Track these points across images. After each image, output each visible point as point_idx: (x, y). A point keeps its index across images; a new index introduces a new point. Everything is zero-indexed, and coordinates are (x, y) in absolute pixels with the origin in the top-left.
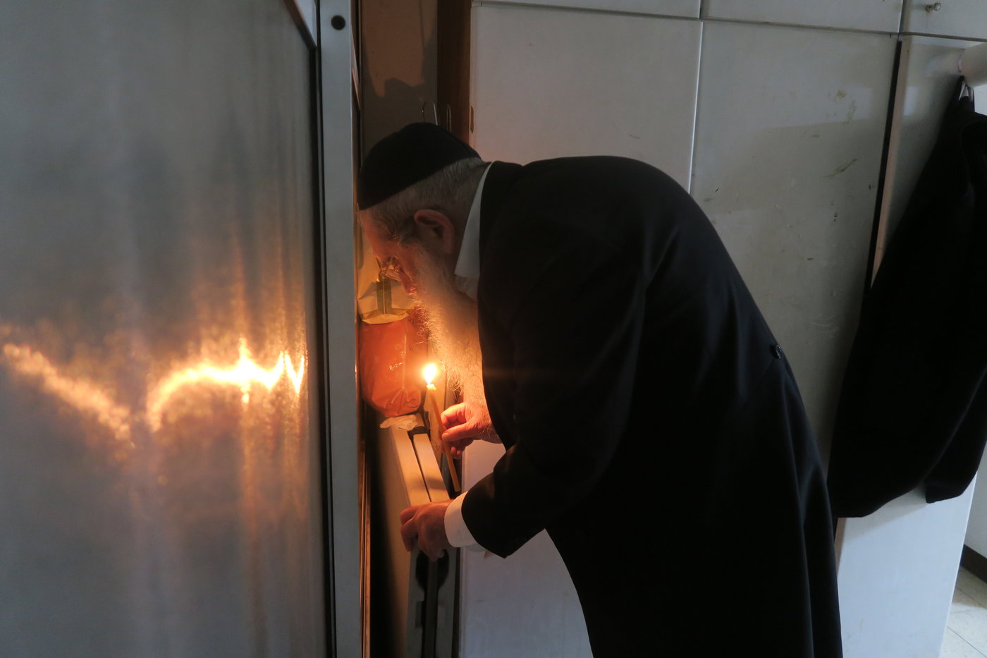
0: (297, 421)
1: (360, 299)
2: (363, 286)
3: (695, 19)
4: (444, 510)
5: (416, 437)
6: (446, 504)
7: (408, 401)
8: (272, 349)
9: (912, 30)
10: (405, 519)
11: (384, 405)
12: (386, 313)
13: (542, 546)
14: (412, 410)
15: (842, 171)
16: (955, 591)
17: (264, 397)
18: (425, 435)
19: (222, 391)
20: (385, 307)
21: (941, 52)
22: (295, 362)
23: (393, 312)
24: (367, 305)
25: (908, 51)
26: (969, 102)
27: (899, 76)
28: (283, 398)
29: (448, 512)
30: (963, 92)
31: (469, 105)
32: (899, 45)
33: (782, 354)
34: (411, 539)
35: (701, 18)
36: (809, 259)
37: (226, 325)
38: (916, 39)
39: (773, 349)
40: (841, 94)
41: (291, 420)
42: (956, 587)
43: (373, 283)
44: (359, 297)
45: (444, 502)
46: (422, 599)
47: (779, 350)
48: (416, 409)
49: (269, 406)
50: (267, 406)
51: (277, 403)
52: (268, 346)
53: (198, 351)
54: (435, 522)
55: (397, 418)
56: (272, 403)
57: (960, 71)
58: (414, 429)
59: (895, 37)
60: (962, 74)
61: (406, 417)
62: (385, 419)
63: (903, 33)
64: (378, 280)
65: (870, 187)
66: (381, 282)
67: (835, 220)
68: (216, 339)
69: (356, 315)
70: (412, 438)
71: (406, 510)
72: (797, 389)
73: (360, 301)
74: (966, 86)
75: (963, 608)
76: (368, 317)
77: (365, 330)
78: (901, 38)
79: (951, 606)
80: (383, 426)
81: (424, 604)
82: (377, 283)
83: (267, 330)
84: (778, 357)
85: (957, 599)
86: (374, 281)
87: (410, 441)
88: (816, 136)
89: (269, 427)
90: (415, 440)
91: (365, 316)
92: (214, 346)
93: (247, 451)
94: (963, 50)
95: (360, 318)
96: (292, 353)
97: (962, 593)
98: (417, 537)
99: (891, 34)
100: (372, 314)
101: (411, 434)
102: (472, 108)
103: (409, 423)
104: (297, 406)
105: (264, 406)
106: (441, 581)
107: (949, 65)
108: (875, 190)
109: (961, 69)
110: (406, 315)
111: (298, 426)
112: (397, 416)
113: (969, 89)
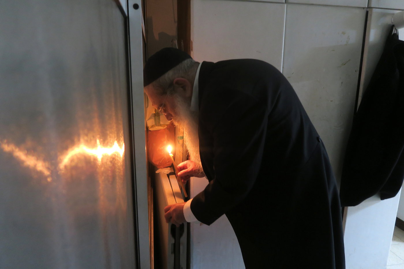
0: (122, 169)
1: (147, 120)
2: (149, 115)
3: (283, 3)
4: (183, 207)
5: (170, 176)
6: (183, 204)
7: (167, 162)
8: (110, 140)
9: (372, 6)
10: (166, 211)
11: (157, 163)
12: (158, 126)
13: (223, 221)
14: (168, 166)
15: (344, 65)
16: (393, 236)
17: (107, 160)
18: (174, 176)
19: (90, 157)
20: (158, 124)
21: (384, 15)
22: (120, 145)
23: (161, 125)
24: (150, 123)
25: (371, 15)
26: (396, 35)
27: (367, 24)
28: (115, 160)
29: (185, 208)
30: (394, 31)
31: (190, 40)
32: (367, 12)
33: (321, 141)
34: (169, 218)
35: (286, 2)
36: (331, 101)
37: (90, 130)
38: (374, 9)
39: (318, 138)
40: (344, 33)
41: (119, 169)
42: (393, 234)
43: (152, 114)
44: (147, 119)
45: (182, 203)
46: (173, 242)
47: (320, 139)
48: (170, 165)
49: (110, 163)
50: (109, 163)
51: (113, 162)
52: (109, 139)
53: (79, 140)
54: (179, 212)
55: (163, 169)
56: (111, 162)
57: (392, 22)
58: (170, 173)
59: (365, 9)
60: (393, 24)
61: (166, 168)
62: (158, 169)
63: (369, 7)
64: (155, 113)
65: (356, 71)
66: (156, 113)
67: (342, 85)
68: (87, 135)
69: (145, 127)
70: (168, 177)
71: (166, 207)
72: (327, 154)
73: (147, 121)
74: (395, 29)
75: (396, 243)
76: (151, 128)
77: (149, 133)
78: (368, 10)
79: (391, 242)
80: (157, 172)
81: (174, 244)
82: (154, 114)
83: (108, 132)
84: (320, 142)
85: (394, 239)
86: (153, 113)
87: (168, 178)
88: (333, 50)
89: (110, 172)
90: (170, 178)
91: (149, 127)
92: (86, 138)
93: (100, 182)
94: (394, 14)
95: (147, 128)
96: (119, 142)
97: (396, 237)
98: (171, 218)
99: (364, 8)
100: (152, 126)
101: (168, 175)
102: (192, 41)
103: (167, 171)
104: (122, 164)
105: (108, 163)
106: (181, 235)
107: (388, 20)
108: (358, 73)
109: (393, 21)
110: (166, 127)
111: (122, 172)
112: (162, 168)
113: (396, 30)
